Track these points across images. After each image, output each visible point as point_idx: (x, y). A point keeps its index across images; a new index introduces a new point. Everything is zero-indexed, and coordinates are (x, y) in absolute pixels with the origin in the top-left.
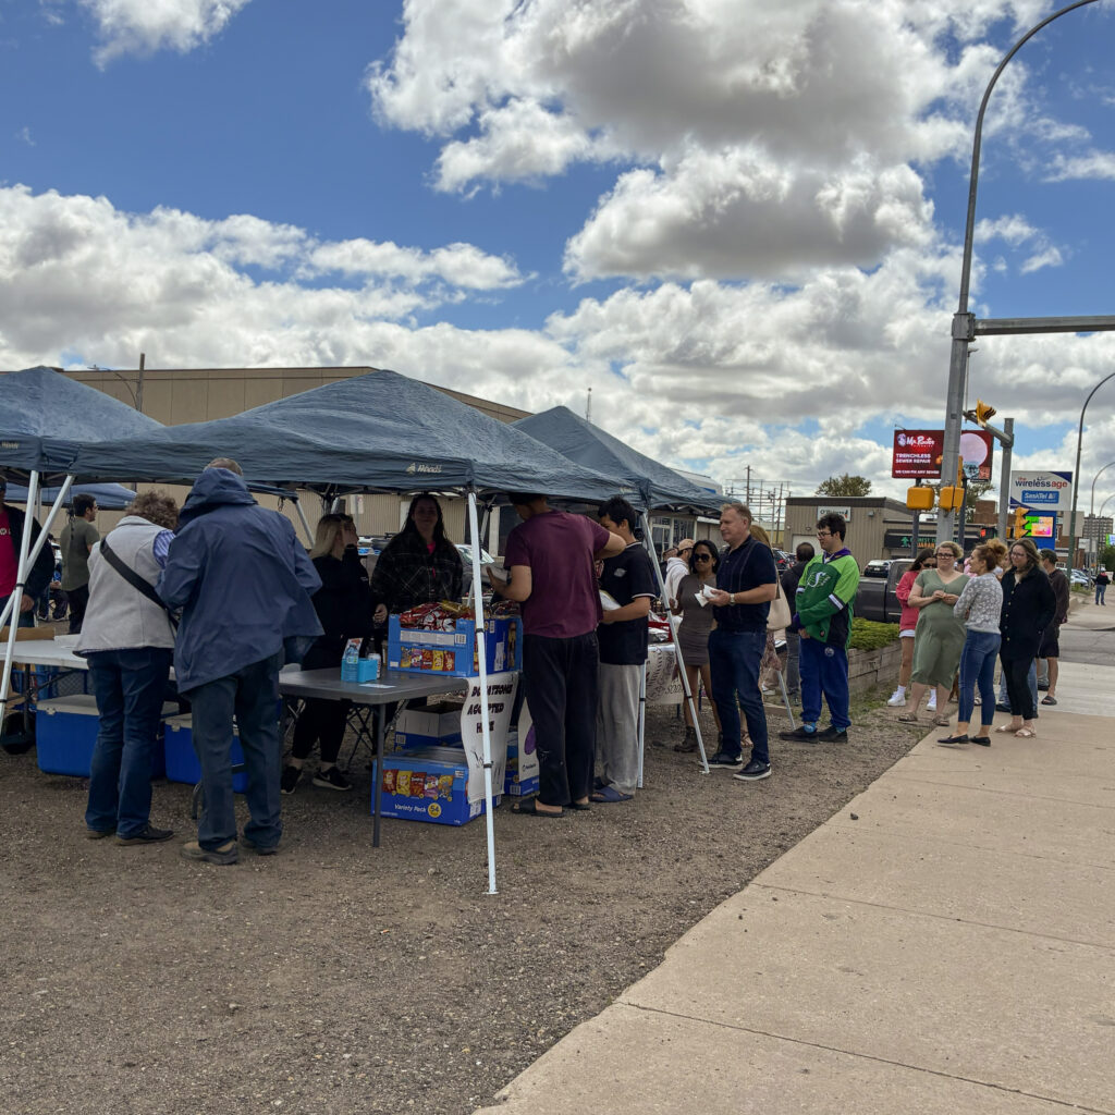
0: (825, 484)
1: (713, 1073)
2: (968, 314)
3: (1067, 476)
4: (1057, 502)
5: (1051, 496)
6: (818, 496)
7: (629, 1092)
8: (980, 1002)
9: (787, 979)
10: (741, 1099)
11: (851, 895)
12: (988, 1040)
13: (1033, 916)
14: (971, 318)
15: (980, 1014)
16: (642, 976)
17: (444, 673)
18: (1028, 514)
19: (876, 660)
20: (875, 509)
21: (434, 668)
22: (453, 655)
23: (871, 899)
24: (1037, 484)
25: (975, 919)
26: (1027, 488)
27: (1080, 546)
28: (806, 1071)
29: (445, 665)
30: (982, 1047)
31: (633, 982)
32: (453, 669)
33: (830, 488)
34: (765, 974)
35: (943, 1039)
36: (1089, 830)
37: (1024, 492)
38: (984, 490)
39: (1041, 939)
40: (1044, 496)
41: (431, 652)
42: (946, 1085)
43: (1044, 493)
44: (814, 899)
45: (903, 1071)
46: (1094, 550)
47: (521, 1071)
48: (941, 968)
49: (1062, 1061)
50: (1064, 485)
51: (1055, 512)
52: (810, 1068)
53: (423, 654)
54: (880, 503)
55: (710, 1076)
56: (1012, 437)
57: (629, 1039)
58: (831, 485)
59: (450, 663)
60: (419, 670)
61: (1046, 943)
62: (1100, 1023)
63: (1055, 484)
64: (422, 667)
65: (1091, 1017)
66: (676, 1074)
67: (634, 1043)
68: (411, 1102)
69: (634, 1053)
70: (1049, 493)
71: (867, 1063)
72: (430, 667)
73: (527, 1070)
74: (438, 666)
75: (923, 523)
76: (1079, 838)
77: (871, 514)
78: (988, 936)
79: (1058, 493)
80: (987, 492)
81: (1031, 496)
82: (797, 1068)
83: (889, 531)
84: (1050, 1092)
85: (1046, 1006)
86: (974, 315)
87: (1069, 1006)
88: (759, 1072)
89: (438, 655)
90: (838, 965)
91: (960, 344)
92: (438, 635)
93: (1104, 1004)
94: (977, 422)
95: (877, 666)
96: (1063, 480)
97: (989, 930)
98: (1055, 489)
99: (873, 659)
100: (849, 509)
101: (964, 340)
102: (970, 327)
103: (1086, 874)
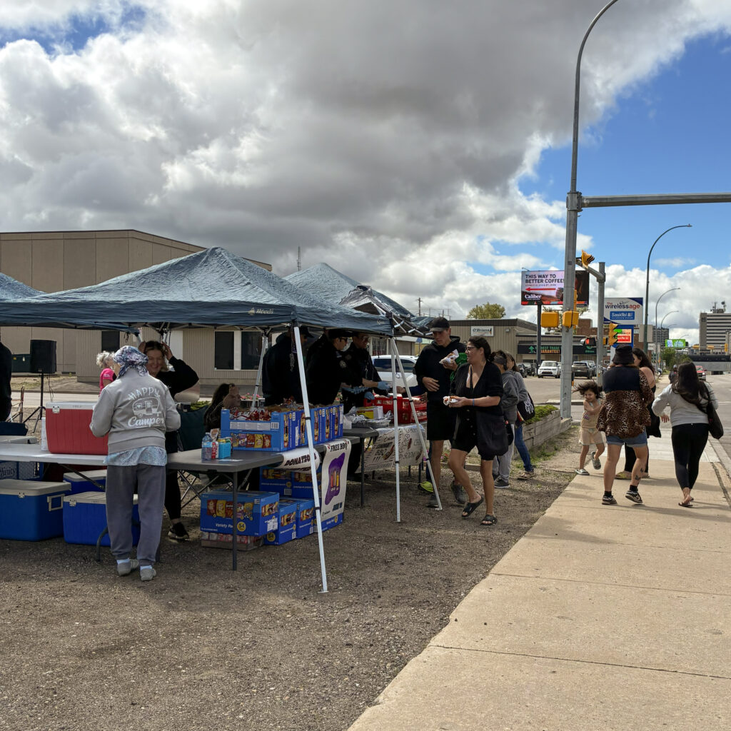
0: (474, 310)
1: (501, 678)
2: (577, 193)
3: (639, 300)
4: (633, 319)
5: (629, 315)
6: (469, 319)
7: (455, 692)
8: (645, 628)
9: (529, 625)
10: (521, 689)
11: (553, 576)
12: (653, 648)
13: (665, 580)
14: (579, 195)
15: (646, 635)
16: (440, 631)
17: (264, 449)
18: (617, 328)
19: (532, 431)
20: (510, 327)
21: (256, 447)
22: (269, 437)
23: (567, 577)
24: (619, 307)
25: (631, 584)
26: (614, 310)
27: (649, 349)
28: (554, 672)
29: (264, 444)
30: (651, 651)
31: (435, 634)
32: (270, 446)
33: (477, 313)
34: (514, 623)
35: (628, 649)
36: (687, 529)
37: (611, 312)
38: (583, 312)
39: (672, 592)
40: (623, 315)
41: (253, 436)
42: (636, 672)
43: (625, 312)
44: (531, 579)
45: (610, 667)
46: (659, 351)
47: (385, 687)
48: (618, 612)
49: (696, 654)
50: (638, 307)
51: (633, 326)
52: (556, 670)
53: (247, 437)
54: (514, 323)
55: (499, 679)
56: (604, 275)
57: (446, 664)
58: (477, 311)
59: (267, 442)
60: (244, 448)
61: (675, 594)
62: (714, 633)
63: (631, 306)
64: (247, 446)
65: (708, 631)
66: (479, 680)
67: (448, 666)
68: (325, 708)
69: (451, 672)
70: (628, 312)
71: (587, 665)
72: (253, 446)
73: (390, 685)
74: (259, 445)
75: (543, 336)
76: (683, 534)
77: (508, 330)
78: (641, 592)
79: (634, 312)
80: (584, 313)
81: (616, 315)
82: (549, 671)
83: (520, 342)
84: (694, 670)
85: (682, 628)
86: (581, 193)
87: (695, 626)
88: (528, 675)
89: (258, 437)
90: (557, 615)
91: (573, 213)
92: (259, 424)
93: (714, 624)
94: (582, 266)
95: (533, 434)
96: (637, 304)
97: (641, 590)
98: (632, 310)
99: (530, 430)
100: (492, 327)
101: (574, 210)
102: (579, 201)
103: (690, 555)
